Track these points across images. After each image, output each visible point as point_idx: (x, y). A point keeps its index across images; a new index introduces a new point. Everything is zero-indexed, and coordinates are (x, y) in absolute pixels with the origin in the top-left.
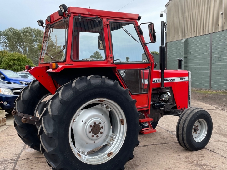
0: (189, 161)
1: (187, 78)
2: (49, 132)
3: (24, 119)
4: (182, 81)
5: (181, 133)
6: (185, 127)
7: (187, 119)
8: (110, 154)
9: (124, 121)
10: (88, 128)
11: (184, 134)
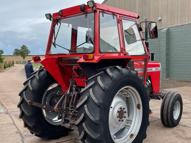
0: (177, 136)
1: (159, 68)
2: (97, 119)
3: (57, 108)
4: (157, 70)
5: (166, 113)
6: (170, 108)
7: (170, 102)
8: (132, 135)
9: (140, 106)
10: (117, 113)
11: (168, 114)
